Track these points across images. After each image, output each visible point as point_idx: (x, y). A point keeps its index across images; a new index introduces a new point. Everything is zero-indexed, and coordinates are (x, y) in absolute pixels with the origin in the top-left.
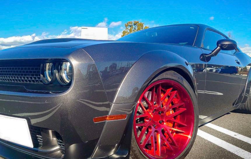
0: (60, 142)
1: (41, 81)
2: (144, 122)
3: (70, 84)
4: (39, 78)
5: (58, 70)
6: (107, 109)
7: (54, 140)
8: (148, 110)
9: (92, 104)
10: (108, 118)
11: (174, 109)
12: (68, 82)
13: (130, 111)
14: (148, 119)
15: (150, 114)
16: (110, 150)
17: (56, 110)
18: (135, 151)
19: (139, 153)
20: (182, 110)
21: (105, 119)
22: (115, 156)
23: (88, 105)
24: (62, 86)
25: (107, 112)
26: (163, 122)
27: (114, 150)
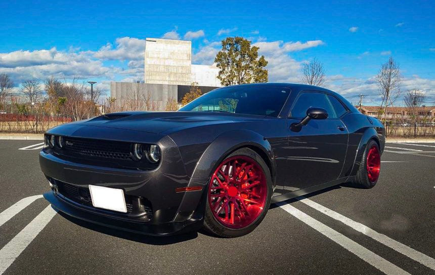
0: (147, 209)
1: (131, 158)
2: (220, 193)
3: (159, 162)
4: (128, 155)
5: (147, 150)
6: (187, 182)
7: (141, 206)
8: (224, 183)
9: (174, 177)
10: (187, 189)
11: (250, 182)
12: (157, 161)
13: (205, 183)
14: (223, 191)
15: (226, 186)
16: (188, 216)
17: (145, 183)
18: (209, 217)
19: (212, 219)
20: (257, 182)
21: (184, 189)
22: (193, 220)
23: (171, 178)
24: (150, 163)
25: (186, 184)
26: (238, 194)
27: (191, 215)
